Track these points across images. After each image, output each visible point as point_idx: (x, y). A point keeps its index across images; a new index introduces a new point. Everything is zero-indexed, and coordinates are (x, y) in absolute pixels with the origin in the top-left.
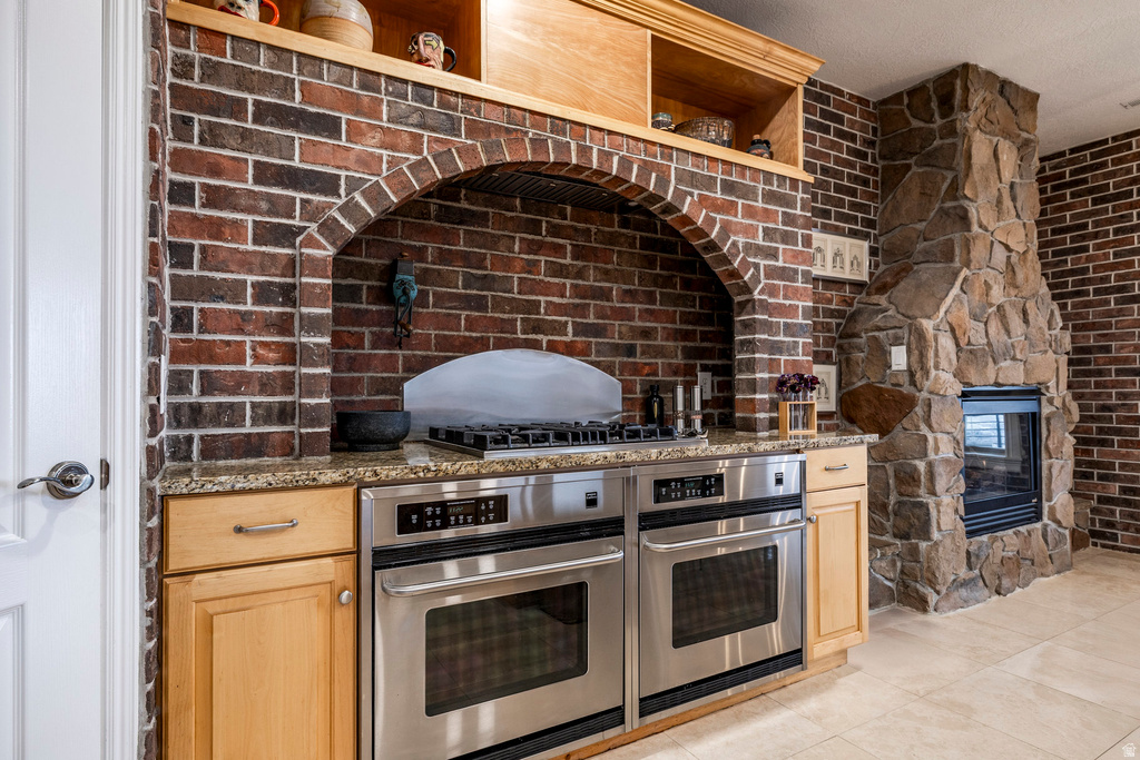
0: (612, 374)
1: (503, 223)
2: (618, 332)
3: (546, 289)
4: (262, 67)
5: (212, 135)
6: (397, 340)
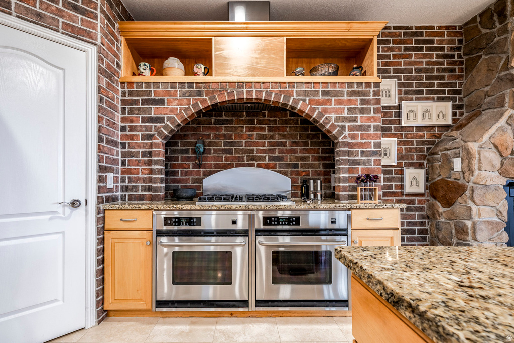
0: (287, 175)
1: (239, 122)
2: (289, 159)
3: (257, 144)
5: (131, 111)
6: (200, 166)
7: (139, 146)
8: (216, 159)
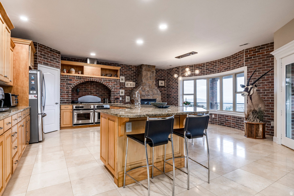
0: (100, 97)
2: (100, 93)
3: (92, 90)
4: (66, 77)
6: (77, 95)
7: (65, 90)
8: (81, 93)
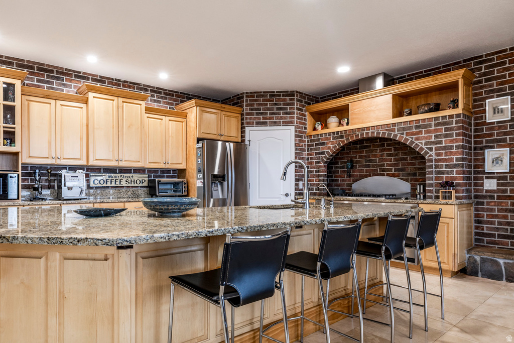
0: (408, 182)
1: (374, 146)
2: (409, 170)
3: (386, 160)
4: (316, 138)
5: (311, 150)
6: (350, 176)
7: (314, 168)
8: (360, 171)
